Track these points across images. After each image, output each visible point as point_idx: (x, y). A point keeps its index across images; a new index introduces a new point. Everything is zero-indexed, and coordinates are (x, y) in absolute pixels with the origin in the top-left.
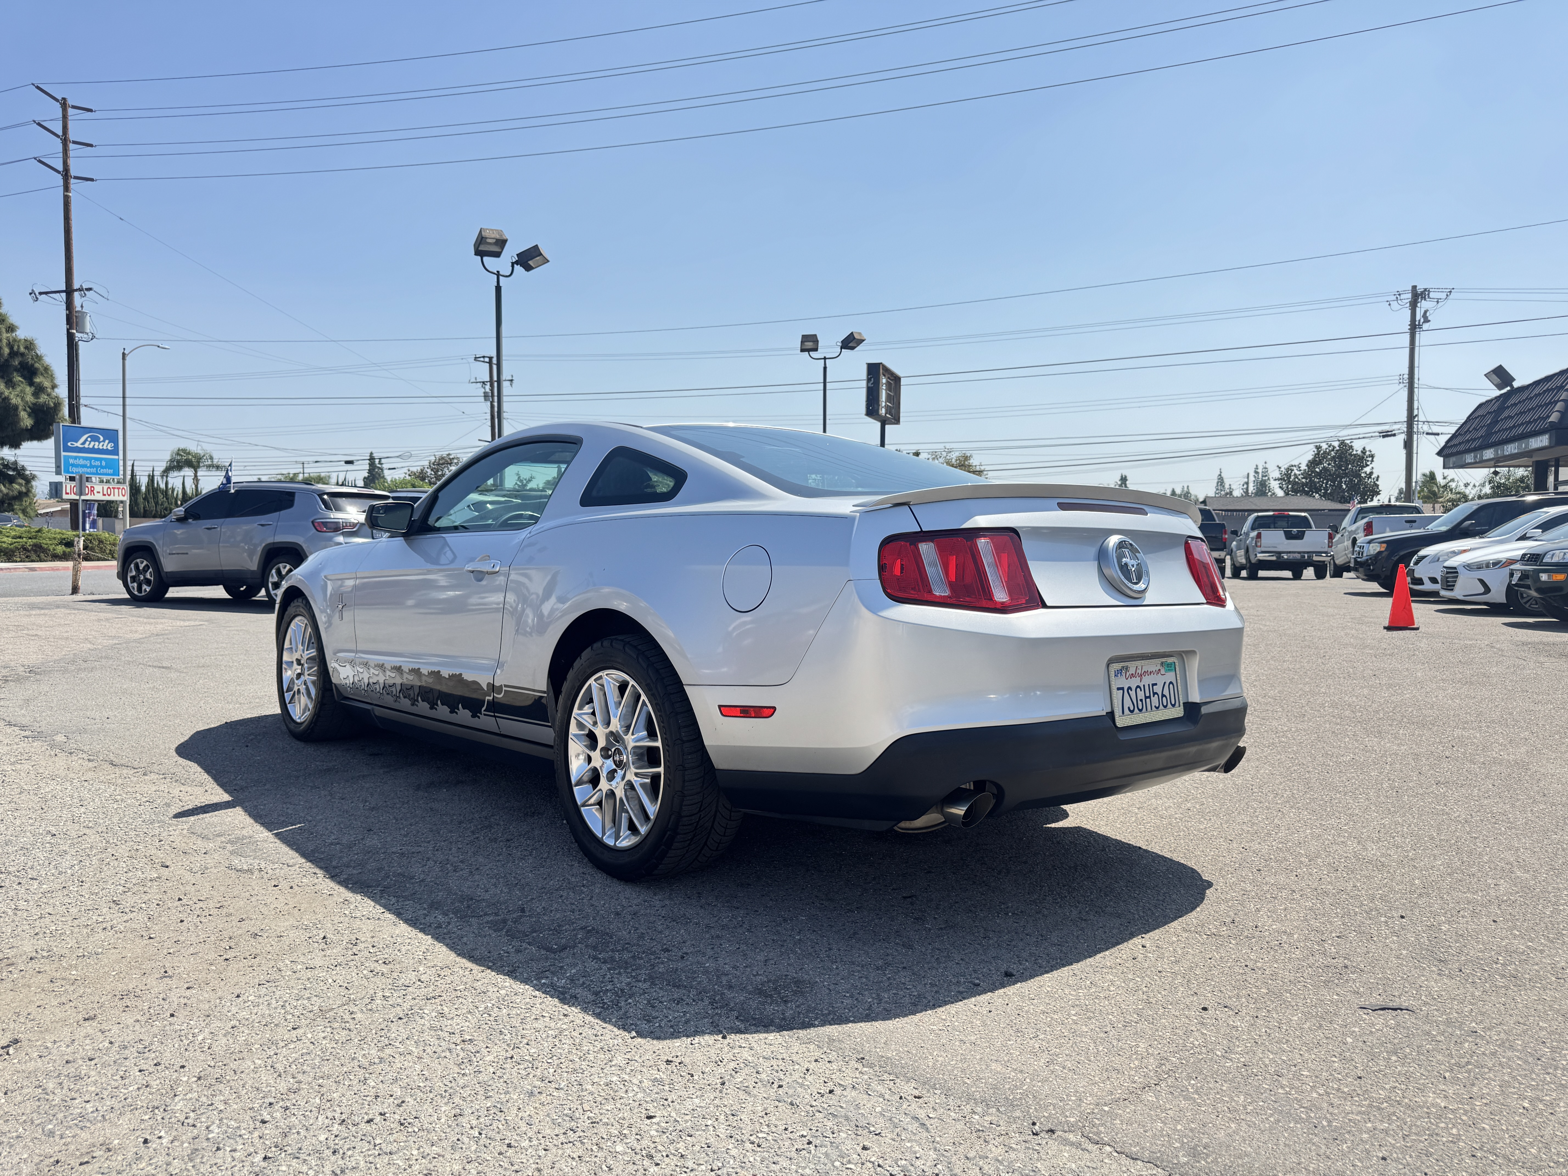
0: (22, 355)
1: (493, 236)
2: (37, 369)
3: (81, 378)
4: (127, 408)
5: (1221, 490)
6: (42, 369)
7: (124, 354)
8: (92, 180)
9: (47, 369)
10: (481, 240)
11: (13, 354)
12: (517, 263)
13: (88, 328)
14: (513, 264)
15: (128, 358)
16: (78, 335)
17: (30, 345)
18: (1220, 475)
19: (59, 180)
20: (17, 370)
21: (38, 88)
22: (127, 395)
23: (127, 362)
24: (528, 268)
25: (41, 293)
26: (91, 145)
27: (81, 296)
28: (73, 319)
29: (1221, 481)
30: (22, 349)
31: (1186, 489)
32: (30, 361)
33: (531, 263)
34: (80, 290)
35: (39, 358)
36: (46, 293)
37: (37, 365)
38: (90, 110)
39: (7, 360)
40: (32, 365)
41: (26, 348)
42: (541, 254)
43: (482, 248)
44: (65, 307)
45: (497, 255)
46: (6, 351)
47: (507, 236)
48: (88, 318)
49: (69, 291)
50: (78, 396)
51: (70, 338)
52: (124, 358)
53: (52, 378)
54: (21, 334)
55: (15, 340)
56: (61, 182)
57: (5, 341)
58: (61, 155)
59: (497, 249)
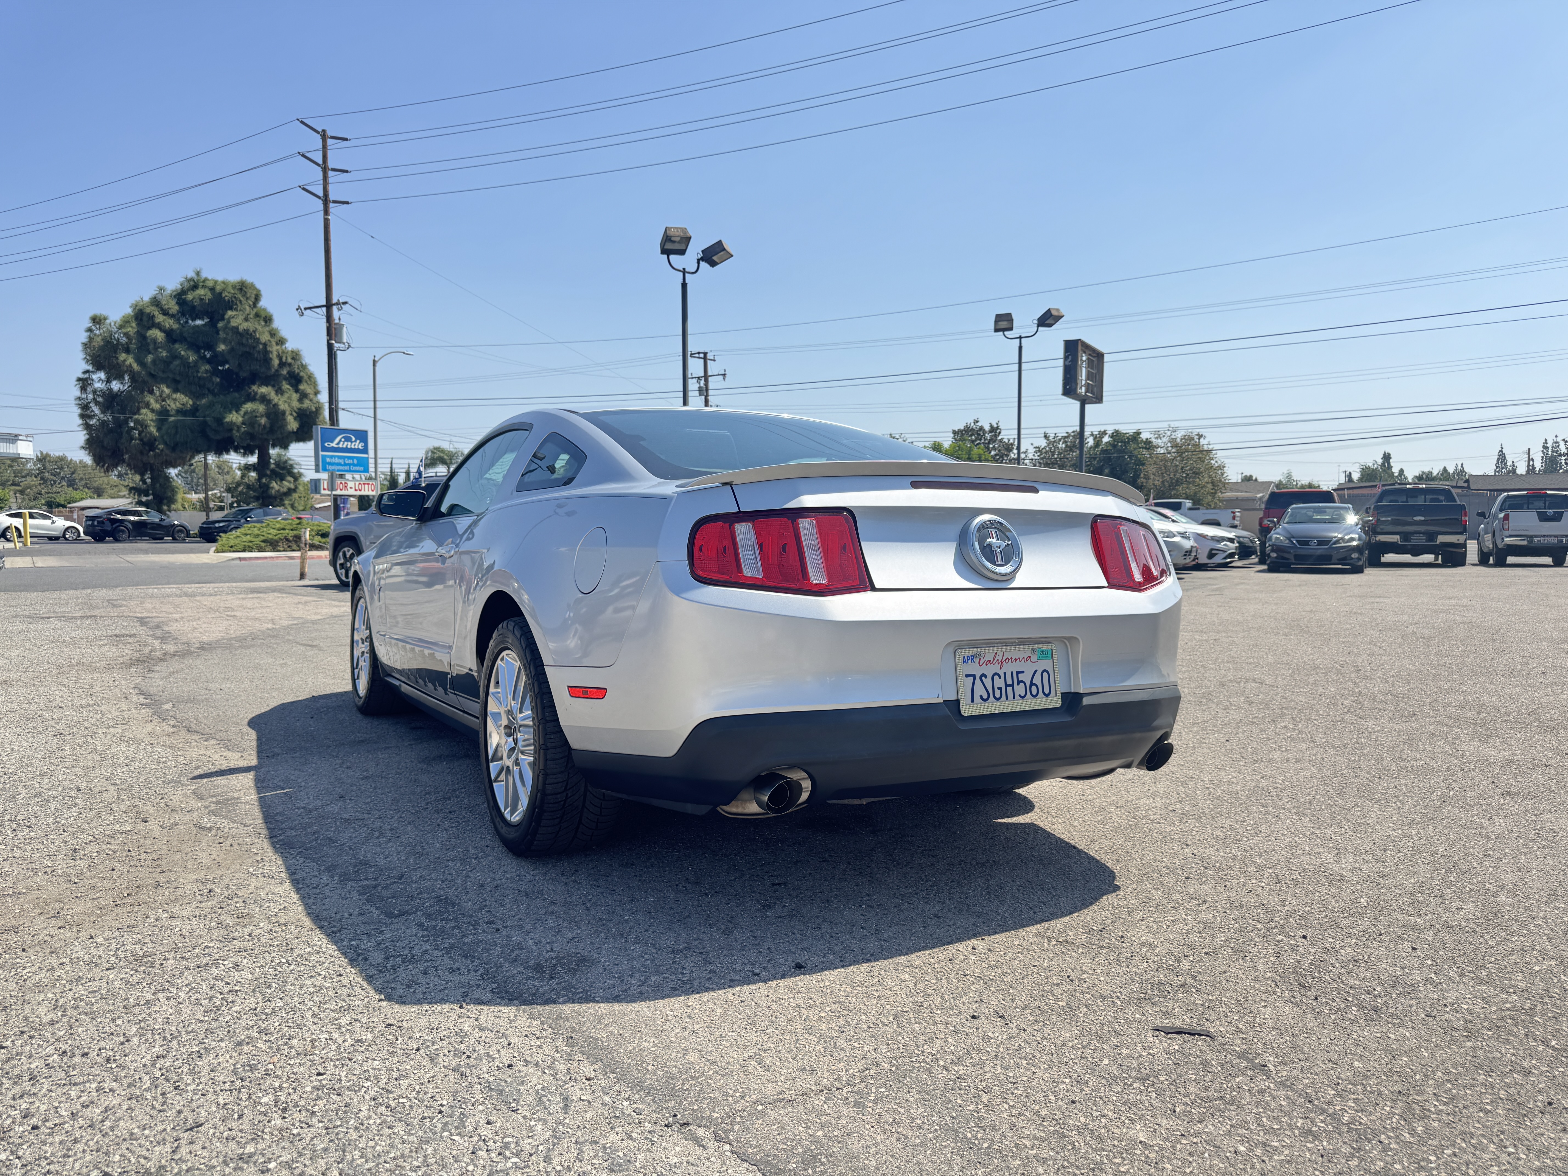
0: (290, 365)
1: (677, 234)
2: (302, 377)
3: (339, 384)
4: (378, 410)
5: (1503, 468)
6: (306, 377)
7: (374, 361)
8: (347, 203)
9: (310, 377)
10: (667, 239)
11: (282, 364)
12: (702, 259)
13: (345, 339)
14: (699, 261)
15: (378, 365)
16: (336, 345)
17: (296, 356)
18: (1501, 451)
19: (320, 204)
20: (285, 379)
21: (302, 122)
22: (378, 398)
23: (377, 368)
24: (713, 264)
25: (306, 309)
26: (347, 171)
27: (339, 310)
28: (333, 331)
29: (1502, 457)
30: (289, 360)
31: (1459, 467)
32: (297, 371)
33: (715, 258)
34: (338, 304)
35: (304, 367)
36: (310, 308)
37: (302, 374)
38: (346, 139)
39: (277, 371)
40: (298, 374)
41: (293, 358)
42: (724, 249)
43: (669, 246)
44: (325, 320)
45: (682, 252)
46: (276, 362)
47: (691, 233)
48: (345, 329)
49: (329, 306)
50: (337, 401)
51: (330, 347)
52: (374, 365)
53: (315, 384)
54: (290, 346)
55: (283, 352)
56: (321, 207)
57: (275, 353)
58: (322, 182)
59: (682, 247)
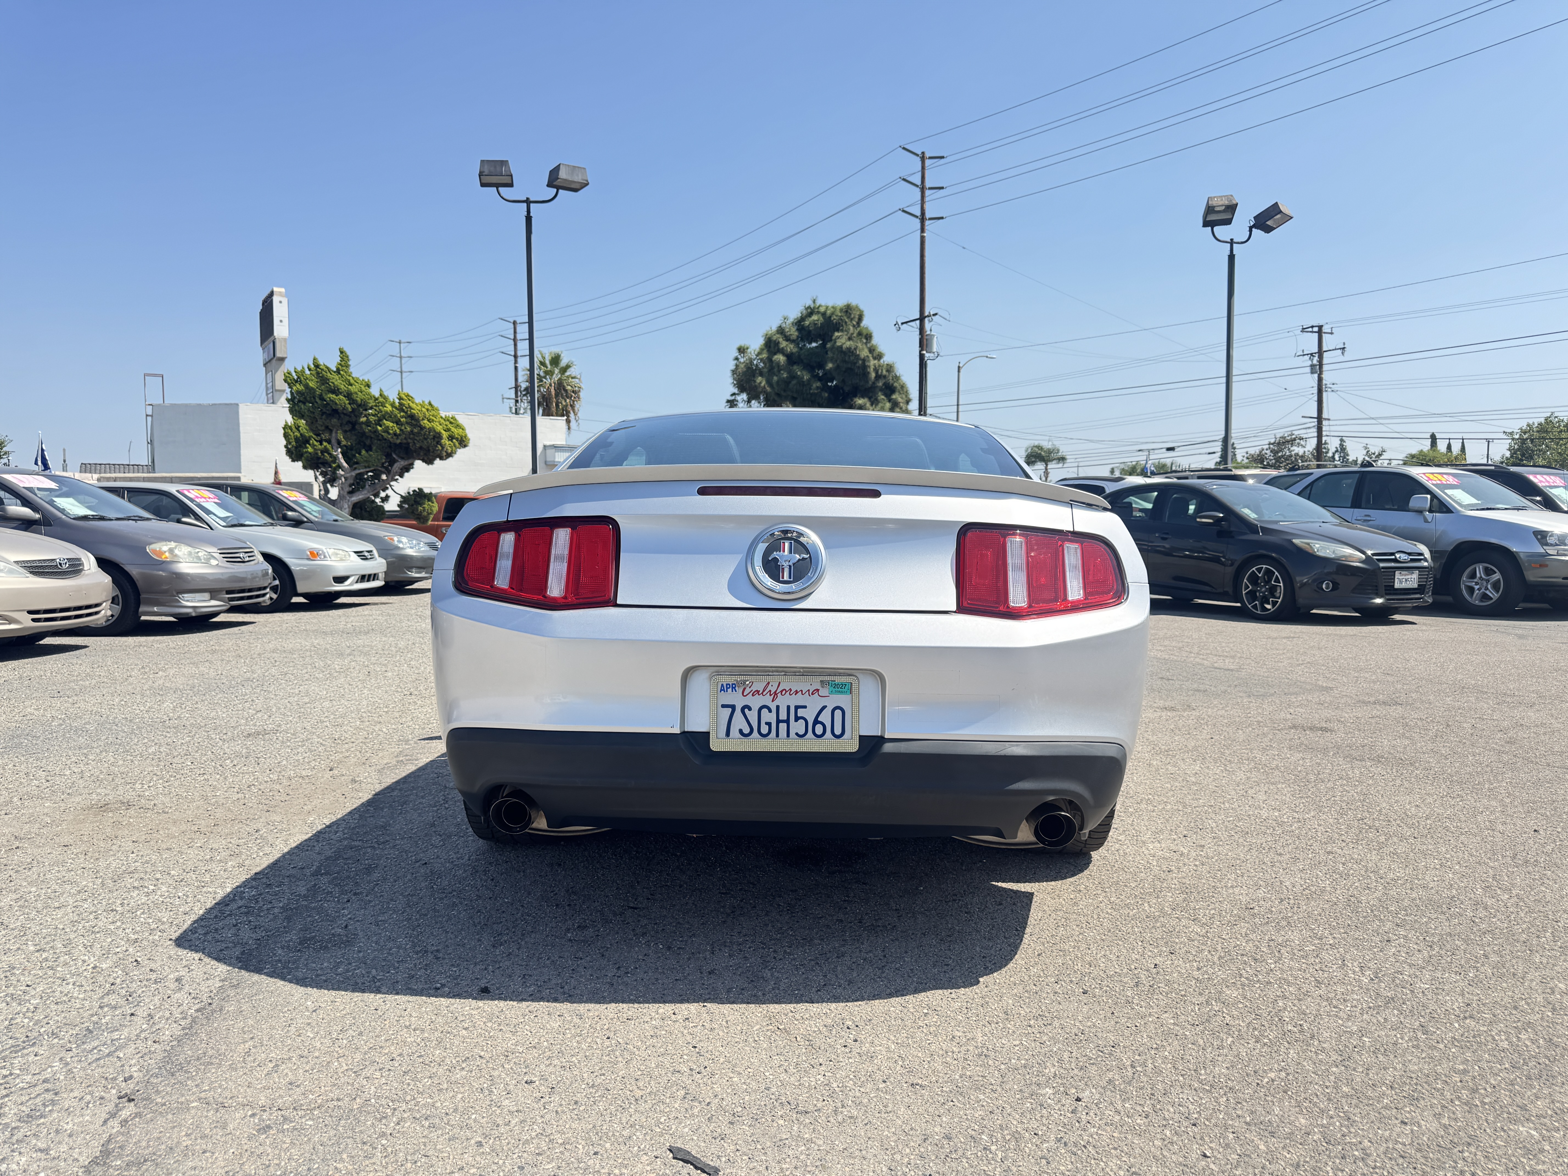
0: (885, 377)
1: (1221, 203)
2: (895, 388)
3: (928, 392)
4: (960, 414)
6: (899, 387)
7: (959, 367)
8: (942, 218)
9: (903, 387)
10: (1210, 209)
11: (878, 377)
12: (1254, 226)
13: (935, 348)
14: (1251, 228)
15: (962, 371)
16: (927, 355)
17: (890, 368)
19: (917, 222)
20: (881, 390)
21: (904, 148)
22: (960, 403)
23: (961, 374)
24: (1268, 229)
25: (902, 324)
26: (942, 188)
27: (930, 321)
28: (924, 342)
30: (884, 372)
32: (891, 381)
33: (1269, 223)
34: (928, 316)
35: (897, 378)
36: (906, 323)
37: (896, 384)
38: (942, 157)
39: (874, 383)
40: (893, 385)
41: (888, 371)
42: (1281, 212)
43: (1210, 218)
44: (918, 333)
45: (1228, 222)
46: (873, 375)
47: (1237, 199)
48: (935, 339)
49: (922, 319)
50: (925, 407)
51: (922, 357)
52: (959, 371)
53: (907, 393)
54: (886, 360)
55: (879, 366)
56: (919, 226)
57: (872, 367)
58: (920, 202)
59: (1228, 216)
